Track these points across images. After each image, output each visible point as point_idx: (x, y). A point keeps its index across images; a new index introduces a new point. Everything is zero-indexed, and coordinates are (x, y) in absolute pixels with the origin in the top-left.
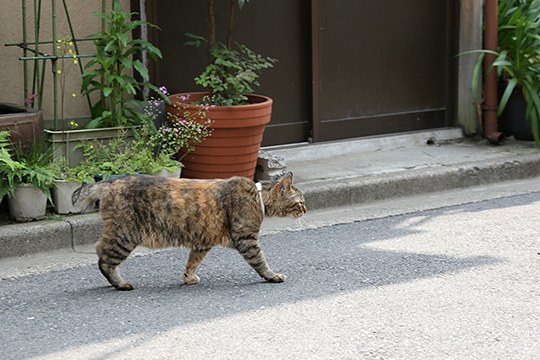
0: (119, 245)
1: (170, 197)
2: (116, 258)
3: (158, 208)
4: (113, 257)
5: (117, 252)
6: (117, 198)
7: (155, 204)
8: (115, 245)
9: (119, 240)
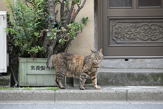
0: (61, 73)
1: (73, 60)
2: (61, 77)
3: (69, 63)
4: (59, 77)
5: (60, 75)
6: (59, 59)
7: (69, 62)
8: (60, 73)
9: (61, 72)
